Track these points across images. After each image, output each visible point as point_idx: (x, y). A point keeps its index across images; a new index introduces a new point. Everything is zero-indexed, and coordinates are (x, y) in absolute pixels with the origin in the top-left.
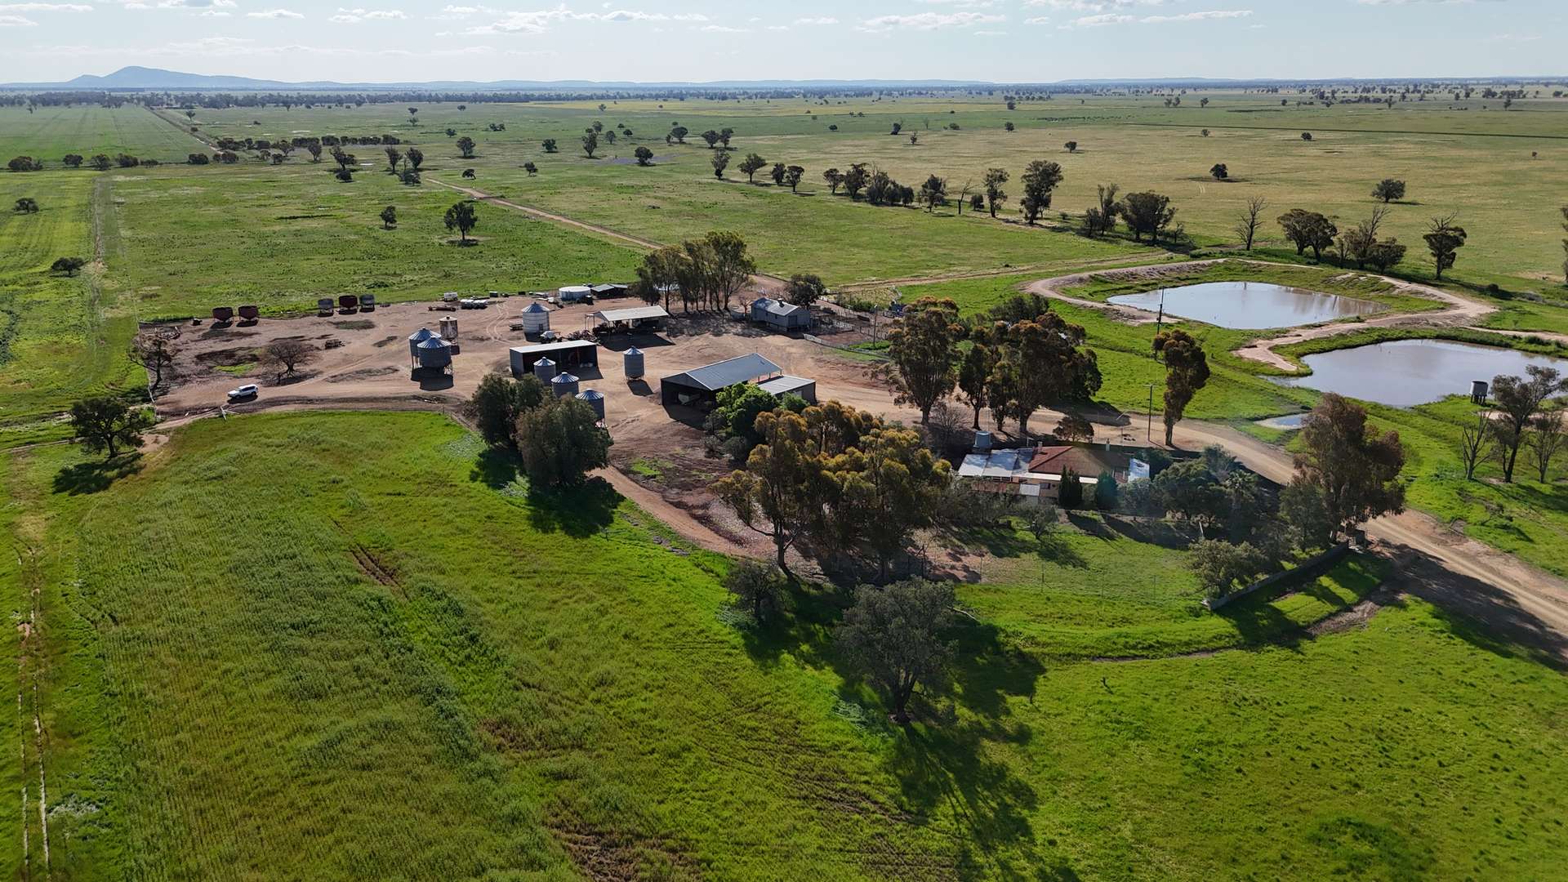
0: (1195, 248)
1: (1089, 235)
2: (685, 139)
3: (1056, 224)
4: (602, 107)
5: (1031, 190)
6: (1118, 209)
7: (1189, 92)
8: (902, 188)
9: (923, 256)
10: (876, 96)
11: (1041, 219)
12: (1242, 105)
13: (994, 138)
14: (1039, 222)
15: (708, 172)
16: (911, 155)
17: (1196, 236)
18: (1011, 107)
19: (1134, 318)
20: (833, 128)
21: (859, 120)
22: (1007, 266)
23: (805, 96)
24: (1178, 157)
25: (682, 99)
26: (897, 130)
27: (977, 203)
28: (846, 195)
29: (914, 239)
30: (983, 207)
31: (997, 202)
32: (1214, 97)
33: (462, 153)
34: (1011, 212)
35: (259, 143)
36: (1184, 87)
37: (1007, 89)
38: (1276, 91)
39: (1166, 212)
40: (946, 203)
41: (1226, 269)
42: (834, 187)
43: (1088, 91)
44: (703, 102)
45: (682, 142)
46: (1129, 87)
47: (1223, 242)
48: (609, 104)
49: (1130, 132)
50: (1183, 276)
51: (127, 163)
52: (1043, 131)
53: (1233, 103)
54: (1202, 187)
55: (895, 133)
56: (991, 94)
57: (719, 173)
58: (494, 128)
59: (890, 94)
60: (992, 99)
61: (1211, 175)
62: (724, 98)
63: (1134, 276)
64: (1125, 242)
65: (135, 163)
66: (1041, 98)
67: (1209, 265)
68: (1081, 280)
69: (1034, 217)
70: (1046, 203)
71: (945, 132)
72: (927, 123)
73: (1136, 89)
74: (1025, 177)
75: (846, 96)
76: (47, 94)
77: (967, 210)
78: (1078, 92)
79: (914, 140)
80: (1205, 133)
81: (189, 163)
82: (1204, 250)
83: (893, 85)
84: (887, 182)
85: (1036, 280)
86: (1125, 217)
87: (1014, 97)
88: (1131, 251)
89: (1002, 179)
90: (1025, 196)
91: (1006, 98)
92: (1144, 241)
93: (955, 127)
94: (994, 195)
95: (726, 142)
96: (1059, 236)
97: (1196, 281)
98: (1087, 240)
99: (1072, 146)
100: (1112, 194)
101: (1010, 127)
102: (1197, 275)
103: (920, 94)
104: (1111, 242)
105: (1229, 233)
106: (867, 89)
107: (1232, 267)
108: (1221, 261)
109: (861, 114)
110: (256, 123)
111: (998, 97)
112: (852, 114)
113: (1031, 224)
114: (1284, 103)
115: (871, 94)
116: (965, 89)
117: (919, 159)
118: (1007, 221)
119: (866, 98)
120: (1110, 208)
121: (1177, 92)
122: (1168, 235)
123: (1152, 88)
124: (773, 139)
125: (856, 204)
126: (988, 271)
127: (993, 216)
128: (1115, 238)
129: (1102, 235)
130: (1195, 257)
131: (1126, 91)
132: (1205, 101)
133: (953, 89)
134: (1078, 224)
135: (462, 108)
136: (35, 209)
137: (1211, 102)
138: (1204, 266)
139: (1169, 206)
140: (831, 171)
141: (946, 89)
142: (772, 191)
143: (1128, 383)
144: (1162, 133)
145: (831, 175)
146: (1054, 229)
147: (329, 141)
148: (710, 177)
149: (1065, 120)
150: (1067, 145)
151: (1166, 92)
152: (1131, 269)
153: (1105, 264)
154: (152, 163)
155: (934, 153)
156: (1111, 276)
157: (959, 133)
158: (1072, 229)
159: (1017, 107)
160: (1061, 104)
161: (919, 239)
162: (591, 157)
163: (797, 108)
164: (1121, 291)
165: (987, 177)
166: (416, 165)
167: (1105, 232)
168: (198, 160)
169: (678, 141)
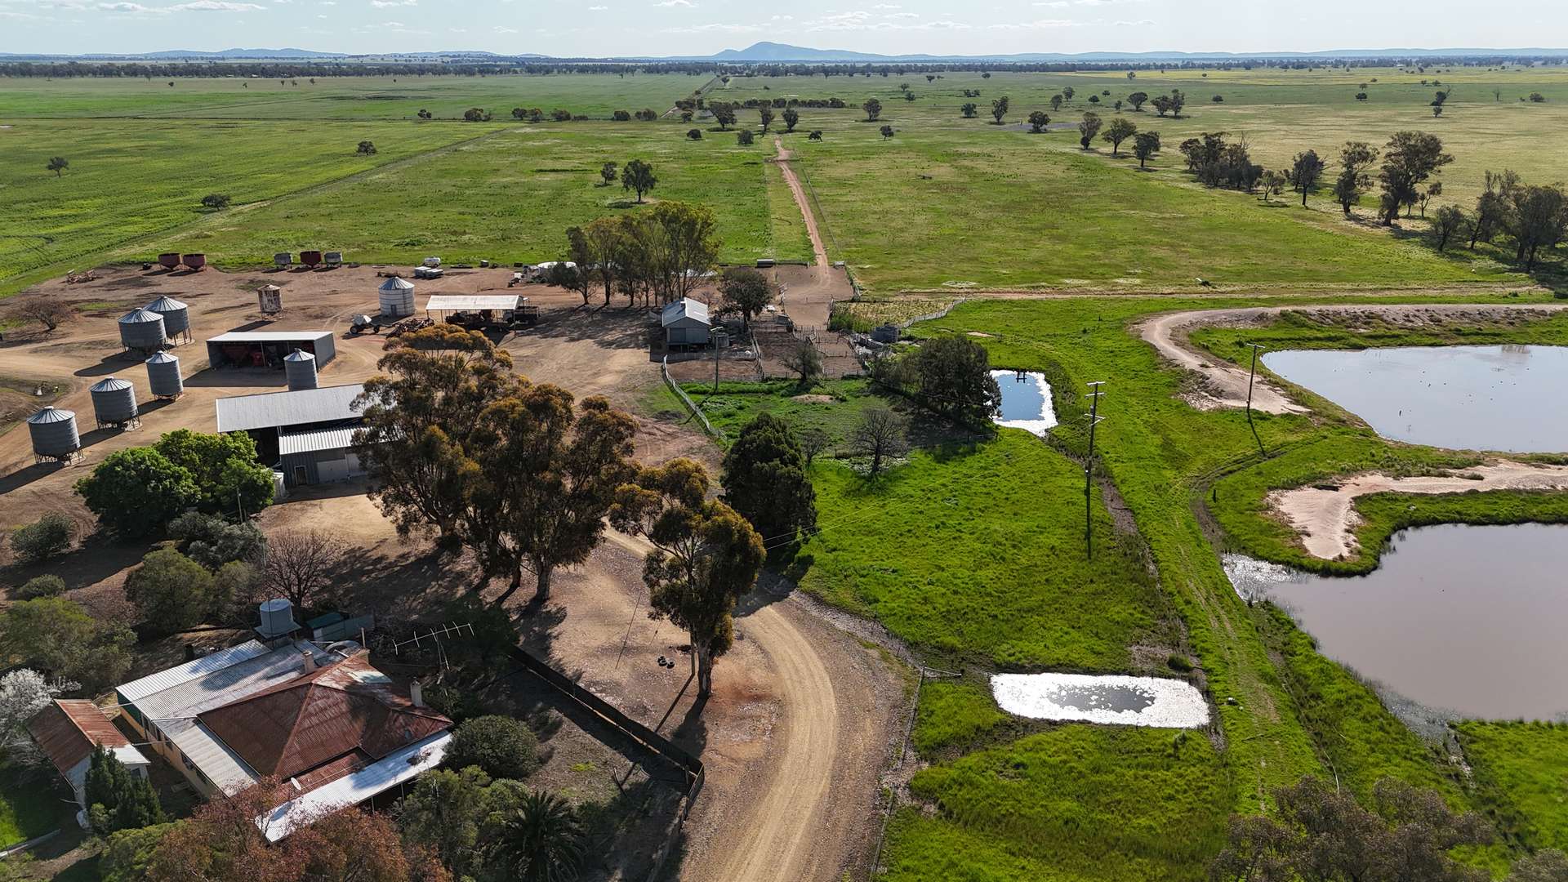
1: (1439, 247)
2: (1144, 106)
9: (1120, 258)
19: (1219, 394)
22: (1204, 284)
26: (1439, 100)
31: (1356, 190)
35: (713, 104)
42: (1192, 162)
44: (1277, 71)
45: (1138, 110)
51: (562, 117)
55: (1435, 104)
57: (1085, 142)
65: (568, 118)
68: (1259, 317)
69: (1393, 215)
81: (613, 119)
89: (1362, 157)
94: (1351, 181)
95: (1177, 109)
100: (1504, 185)
110: (766, 88)
113: (1386, 224)
127: (1347, 211)
136: (374, 152)
138: (1543, 313)
140: (1190, 142)
142: (1115, 164)
145: (1189, 146)
146: (1406, 234)
147: (780, 103)
148: (1074, 147)
154: (583, 118)
156: (1326, 316)
161: (1170, 234)
162: (998, 123)
164: (1314, 344)
165: (1345, 152)
166: (790, 126)
167: (1478, 244)
168: (622, 117)
169: (1134, 108)
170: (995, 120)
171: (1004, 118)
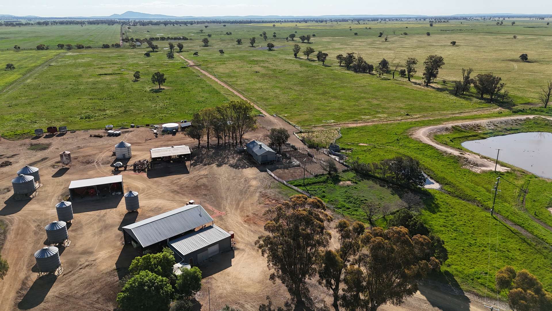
0: (514, 105)
1: (456, 95)
2: (294, 39)
3: (439, 86)
4: (274, 26)
5: (427, 69)
6: (472, 81)
7: (506, 19)
8: (368, 65)
9: (366, 105)
10: (380, 20)
11: (432, 83)
12: (530, 24)
13: (420, 39)
14: (431, 85)
15: (292, 54)
16: (383, 46)
17: (514, 96)
18: (431, 25)
19: (477, 165)
20: (356, 34)
21: (369, 30)
22: (408, 115)
23: (352, 21)
24: (502, 48)
25: (306, 22)
26: (381, 35)
27: (402, 73)
28: (345, 67)
29: (365, 93)
30: (405, 75)
31: (411, 74)
32: (517, 21)
33: (204, 44)
34: (418, 78)
35: (136, 39)
36: (504, 17)
37: (432, 18)
38: (543, 19)
39: (499, 85)
40: (388, 72)
41: (536, 123)
42: (341, 62)
43: (465, 18)
45: (293, 40)
46: (481, 17)
47: (530, 100)
48: (277, 25)
49: (481, 36)
50: (509, 127)
51: (80, 47)
52: (443, 36)
53: (525, 24)
54: (515, 65)
55: (380, 36)
56: (425, 20)
57: (296, 55)
58: (227, 34)
59: (385, 20)
60: (425, 22)
61: (520, 58)
62: (322, 22)
63: (478, 127)
64: (475, 100)
65: (83, 47)
66: (444, 22)
67: (524, 120)
68: (447, 129)
69: (429, 82)
70: (435, 76)
71: (401, 36)
72: (394, 32)
73: (484, 18)
74: (425, 62)
75: (368, 21)
76: (96, 20)
77: (397, 76)
78: (460, 19)
79: (386, 39)
80: (515, 37)
81: (102, 47)
82: (520, 107)
83: (387, 17)
84: (362, 62)
85: (421, 127)
86: (476, 86)
87: (433, 21)
88: (478, 106)
89: (414, 63)
90: (425, 72)
91: (430, 22)
92: (485, 99)
93: (406, 34)
94: (410, 70)
95: (308, 40)
96: (440, 94)
97: (516, 131)
98: (454, 98)
99: (454, 43)
100: (469, 73)
101: (428, 34)
102: (518, 127)
103: (397, 20)
104: (467, 99)
105: (533, 95)
106: (377, 18)
107: (539, 122)
108: (531, 117)
109: (370, 28)
110: (148, 31)
111: (428, 20)
112: (366, 28)
113: (427, 86)
114: (548, 24)
115: (378, 20)
116: (415, 18)
117: (386, 49)
118: (415, 83)
119: (376, 22)
120: (467, 80)
121: (501, 19)
122: (500, 96)
123: (490, 17)
124: (330, 39)
125: (347, 72)
126: (396, 118)
127: (409, 80)
128: (469, 97)
129: (463, 94)
130: (516, 112)
131: (480, 19)
132: (513, 23)
133: (410, 18)
134: (451, 88)
135: (225, 26)
136: (14, 68)
137: (516, 23)
138: (521, 120)
139: (501, 82)
140: (340, 55)
141: (408, 18)
142: (314, 64)
143: (470, 245)
144: (495, 37)
145: (339, 57)
146: (438, 89)
148: (292, 57)
149: (453, 31)
150: (451, 43)
151: (496, 19)
152: (478, 122)
153: (462, 115)
154: (89, 47)
155: (393, 45)
156: (465, 127)
157: (407, 37)
158: (447, 90)
159: (434, 25)
160: (453, 24)
161: (368, 93)
162: (253, 47)
163: (346, 26)
164: (470, 138)
165: (408, 61)
166: (180, 50)
167: (465, 93)
168: (106, 47)
169: (291, 39)
170: (251, 45)
171: (254, 45)
